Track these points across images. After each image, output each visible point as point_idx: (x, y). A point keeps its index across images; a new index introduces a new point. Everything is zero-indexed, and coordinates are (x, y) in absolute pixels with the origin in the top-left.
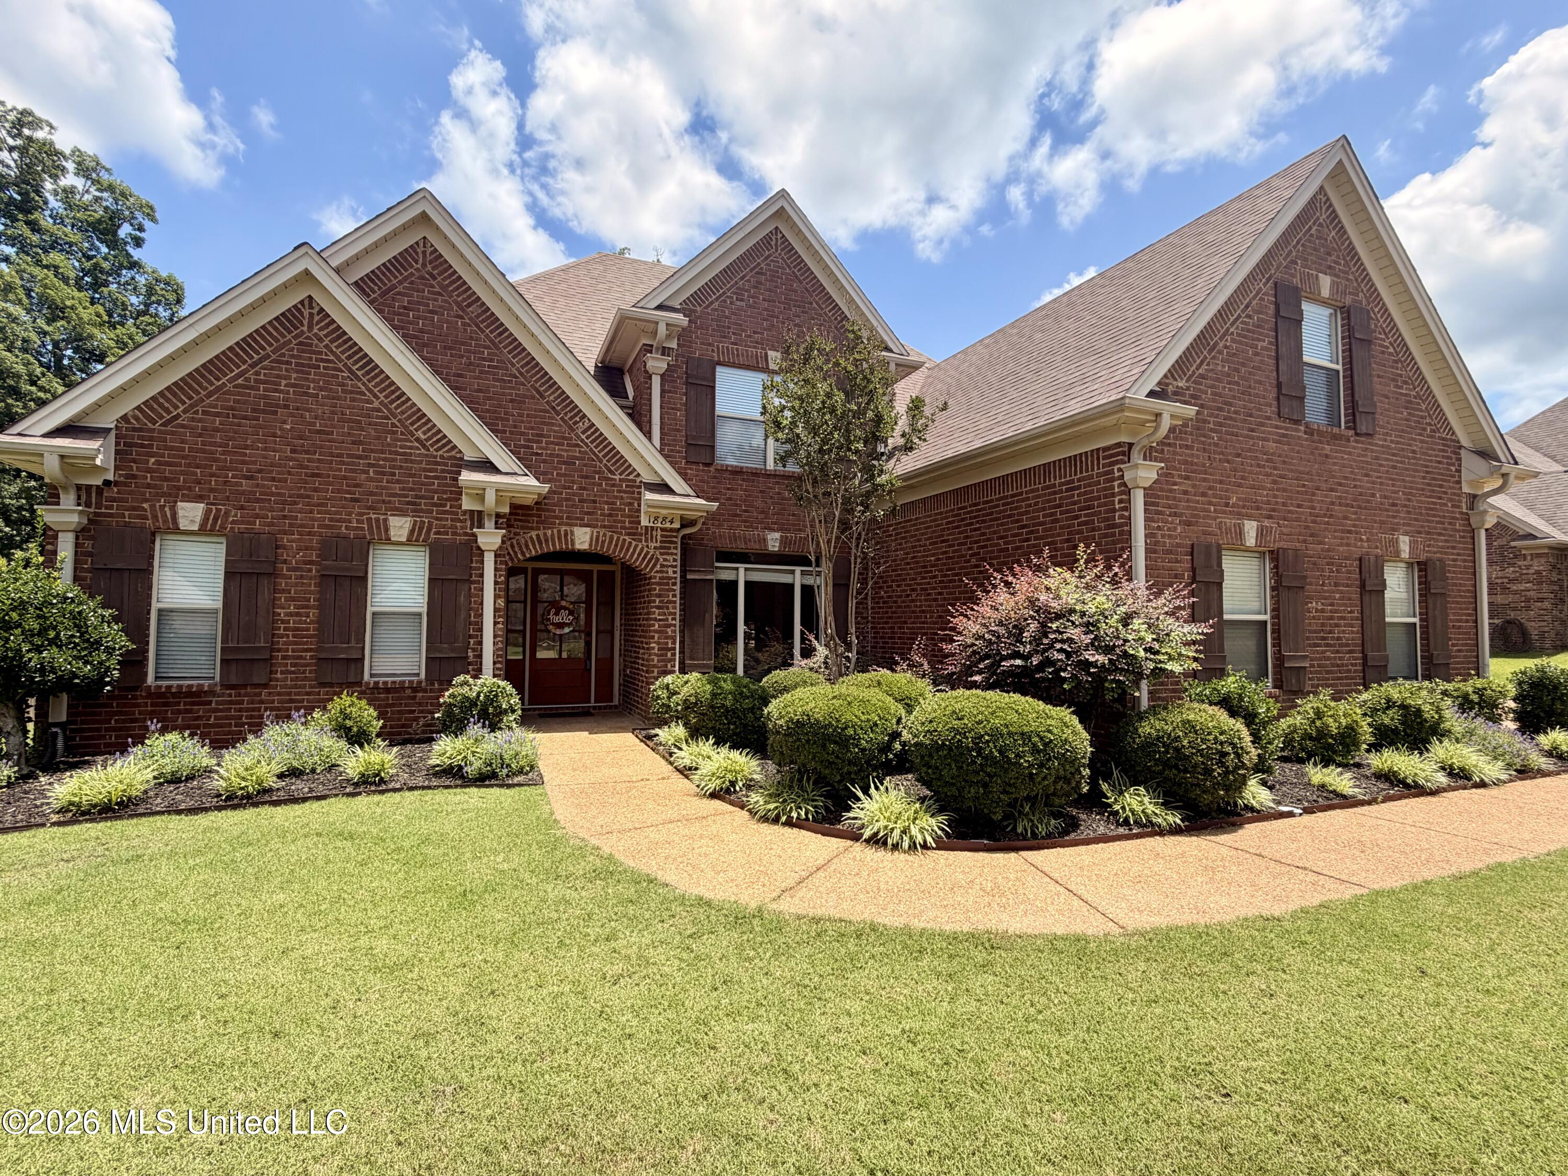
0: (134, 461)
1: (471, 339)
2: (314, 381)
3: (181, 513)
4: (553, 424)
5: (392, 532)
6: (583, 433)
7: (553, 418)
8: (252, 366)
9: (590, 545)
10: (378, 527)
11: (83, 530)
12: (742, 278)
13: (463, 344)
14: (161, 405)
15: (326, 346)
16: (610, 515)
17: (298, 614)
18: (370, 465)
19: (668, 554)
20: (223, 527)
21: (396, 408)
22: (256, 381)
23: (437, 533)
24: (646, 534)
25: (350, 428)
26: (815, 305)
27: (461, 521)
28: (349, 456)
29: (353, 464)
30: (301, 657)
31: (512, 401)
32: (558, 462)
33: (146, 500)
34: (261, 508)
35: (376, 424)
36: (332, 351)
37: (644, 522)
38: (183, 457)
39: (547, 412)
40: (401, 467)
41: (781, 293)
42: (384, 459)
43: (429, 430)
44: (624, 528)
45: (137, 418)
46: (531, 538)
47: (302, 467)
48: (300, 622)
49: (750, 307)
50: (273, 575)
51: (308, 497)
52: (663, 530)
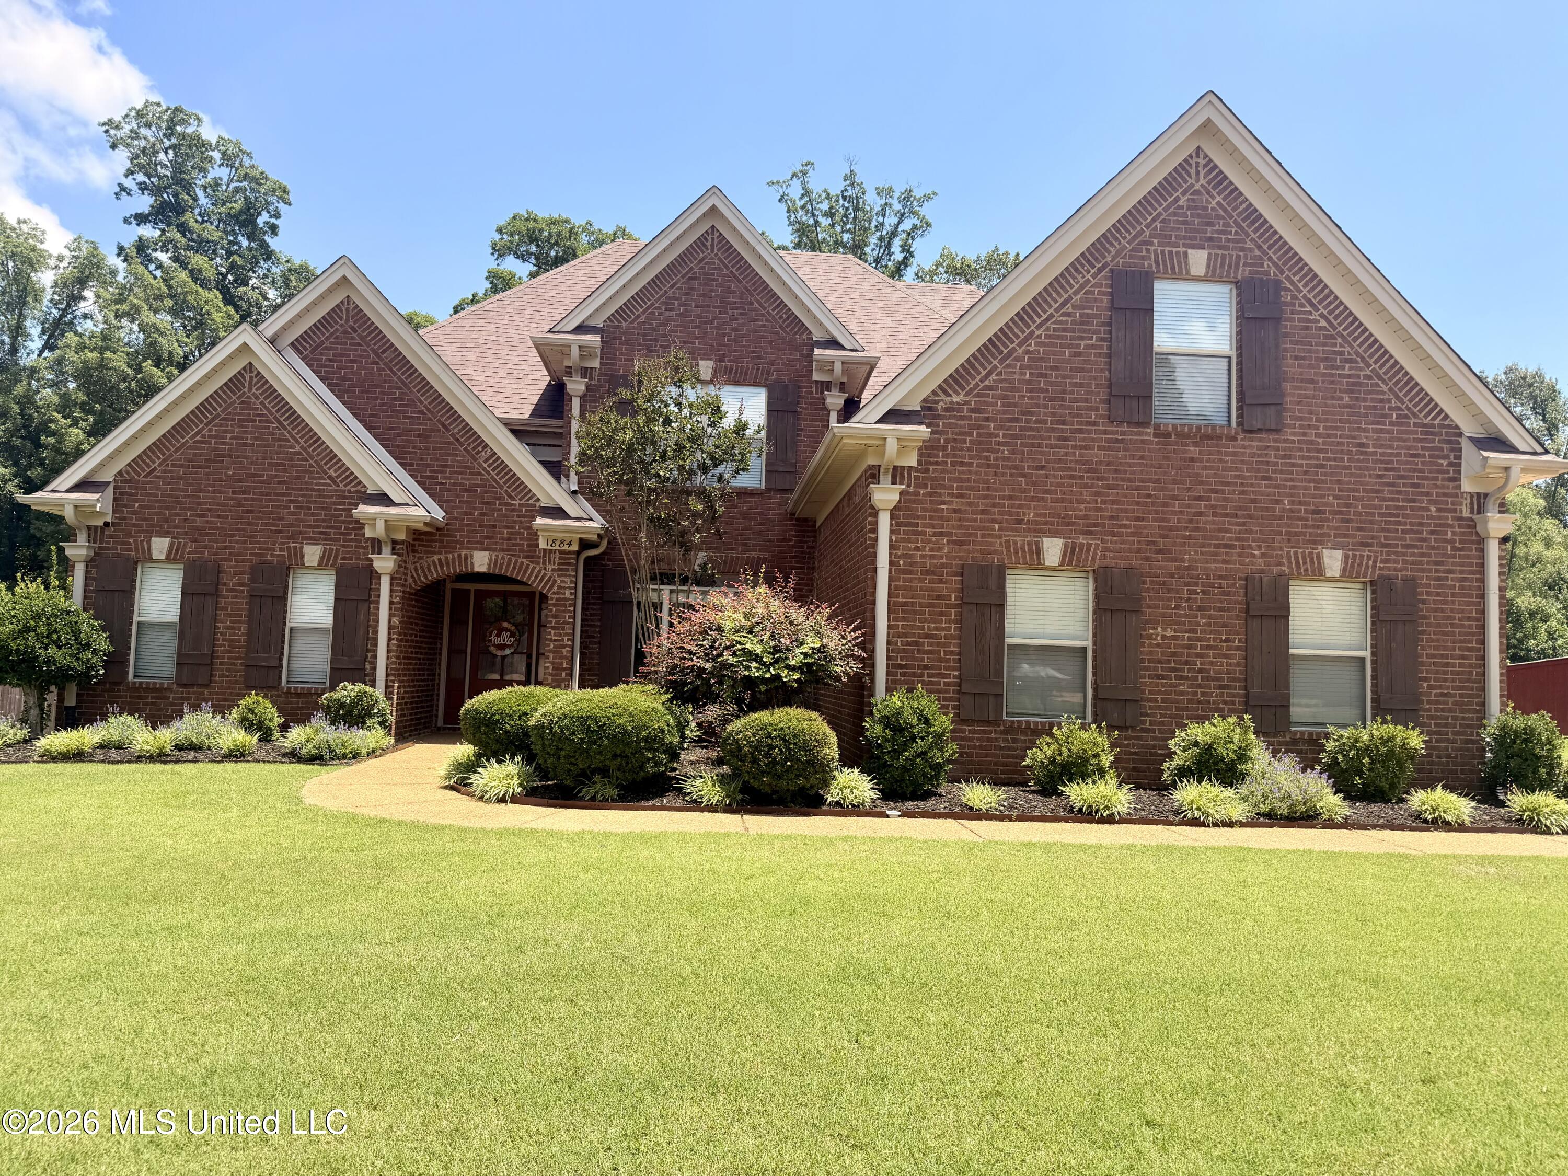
0: (126, 506)
1: (385, 381)
2: (251, 433)
3: (153, 546)
4: (456, 455)
5: (306, 559)
6: (485, 461)
7: (457, 449)
8: (207, 425)
9: (489, 568)
10: (296, 555)
11: (92, 560)
12: (672, 287)
13: (377, 387)
14: (144, 462)
15: (262, 403)
16: (509, 539)
17: (232, 628)
18: (291, 501)
19: (566, 576)
20: (182, 557)
21: (314, 450)
22: (210, 436)
23: (343, 559)
24: (544, 556)
25: (277, 470)
26: (756, 304)
27: (364, 548)
28: (276, 494)
29: (278, 501)
30: (233, 664)
31: (419, 435)
32: (461, 490)
33: (131, 536)
34: (209, 541)
35: (297, 466)
36: (265, 407)
37: (542, 545)
38: (157, 501)
39: (452, 444)
40: (316, 502)
41: (716, 296)
42: (303, 496)
43: (340, 468)
44: (520, 551)
45: (128, 473)
46: (434, 562)
47: (240, 505)
48: (234, 634)
49: (681, 315)
50: (216, 594)
51: (244, 530)
52: (561, 552)
